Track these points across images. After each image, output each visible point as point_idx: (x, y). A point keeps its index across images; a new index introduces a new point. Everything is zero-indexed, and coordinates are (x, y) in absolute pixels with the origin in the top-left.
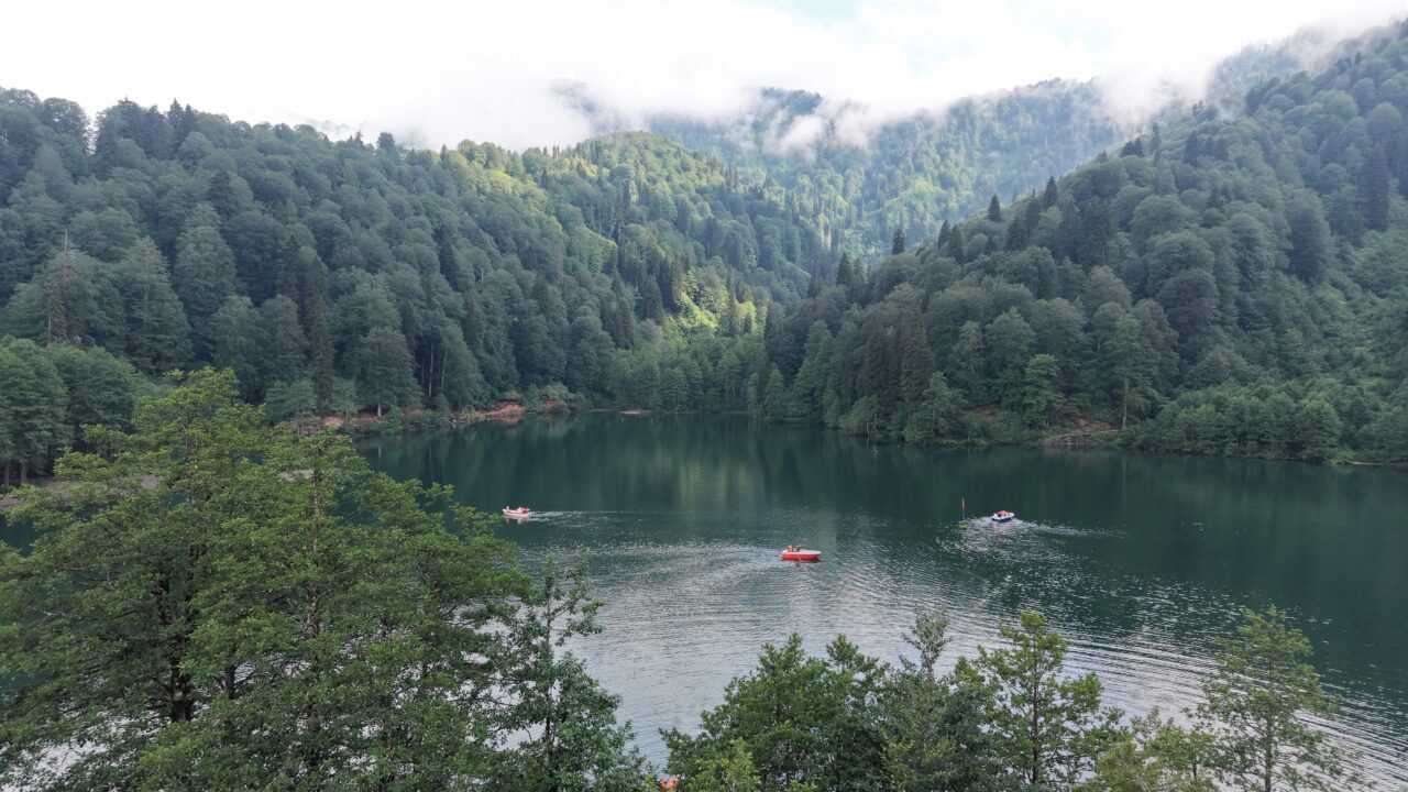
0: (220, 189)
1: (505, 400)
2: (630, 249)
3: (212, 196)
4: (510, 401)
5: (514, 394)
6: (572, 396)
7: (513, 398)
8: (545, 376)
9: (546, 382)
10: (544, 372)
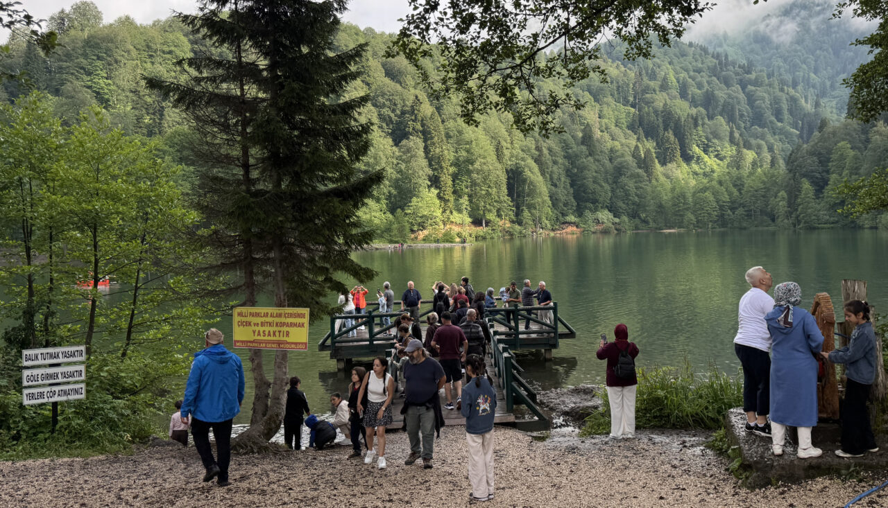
0: (363, 67)
1: (566, 223)
2: (648, 114)
4: (570, 223)
5: (571, 218)
6: (617, 220)
7: (573, 221)
8: (595, 204)
9: (596, 210)
10: (595, 201)
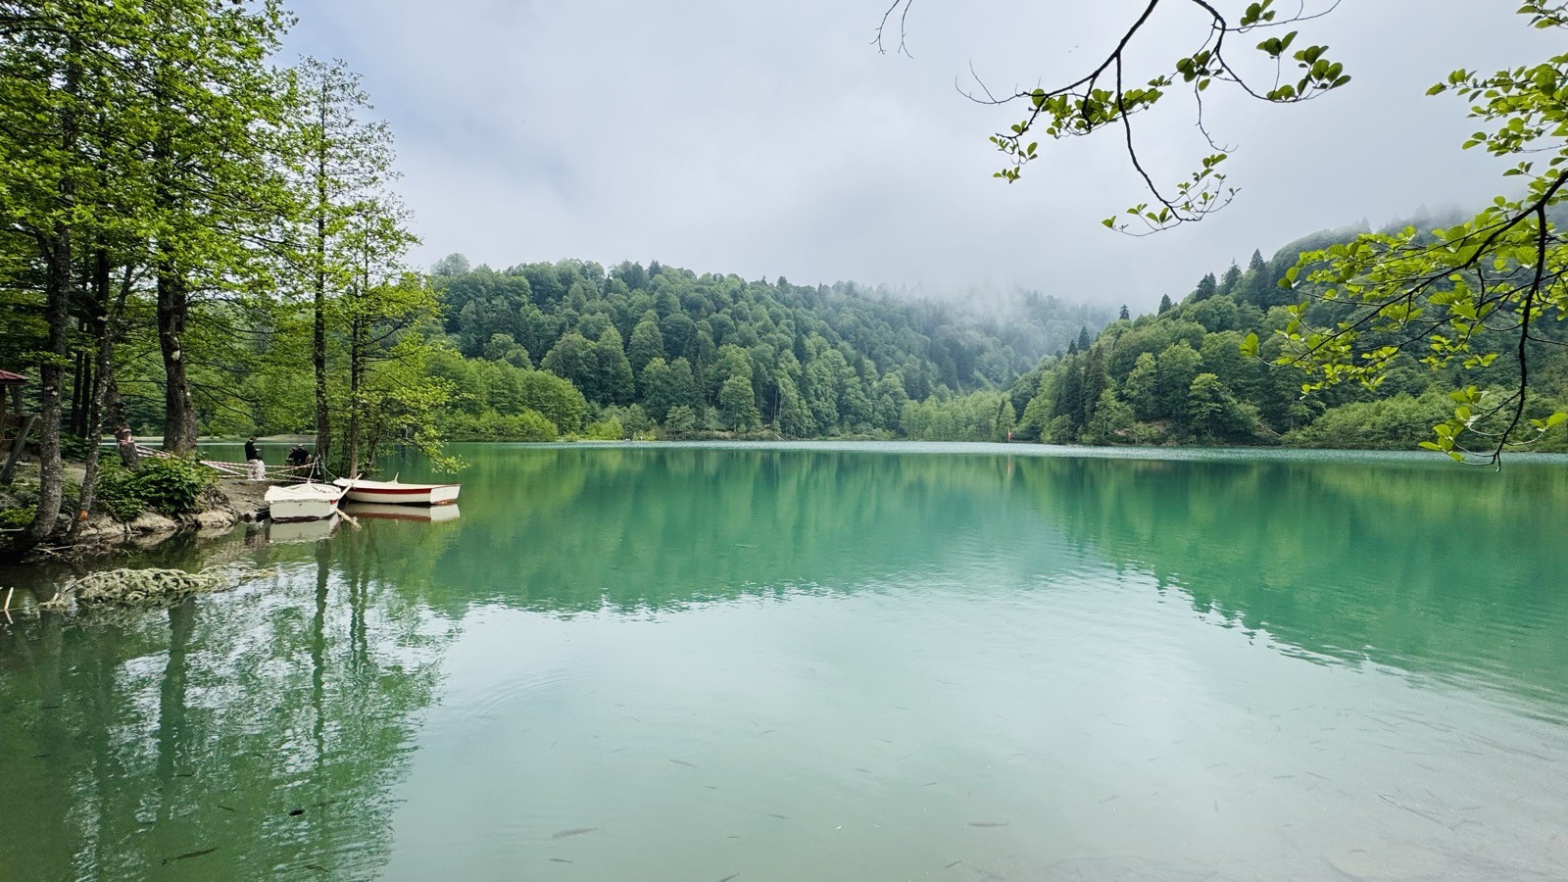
0: (661, 302)
3: (657, 306)
